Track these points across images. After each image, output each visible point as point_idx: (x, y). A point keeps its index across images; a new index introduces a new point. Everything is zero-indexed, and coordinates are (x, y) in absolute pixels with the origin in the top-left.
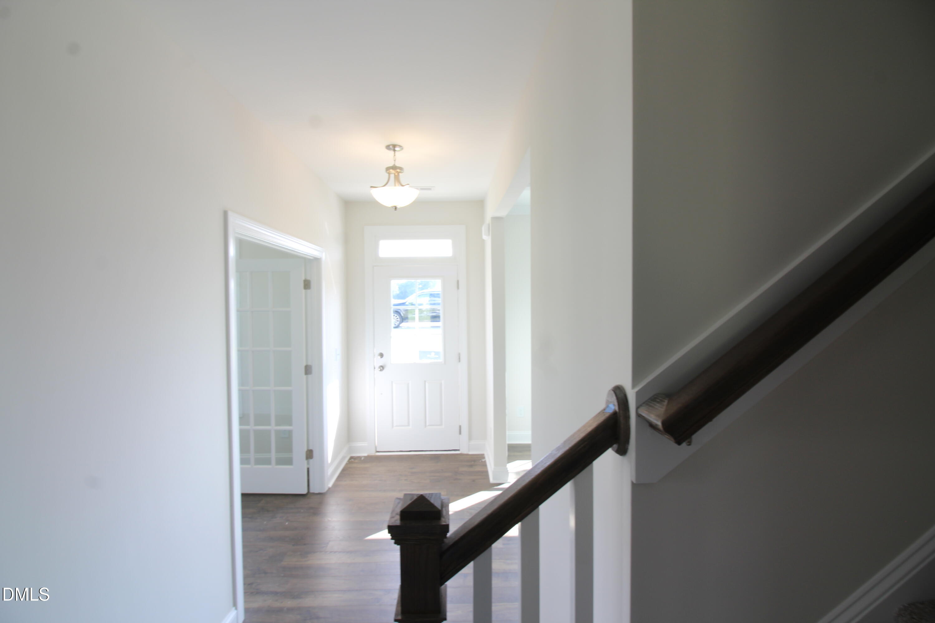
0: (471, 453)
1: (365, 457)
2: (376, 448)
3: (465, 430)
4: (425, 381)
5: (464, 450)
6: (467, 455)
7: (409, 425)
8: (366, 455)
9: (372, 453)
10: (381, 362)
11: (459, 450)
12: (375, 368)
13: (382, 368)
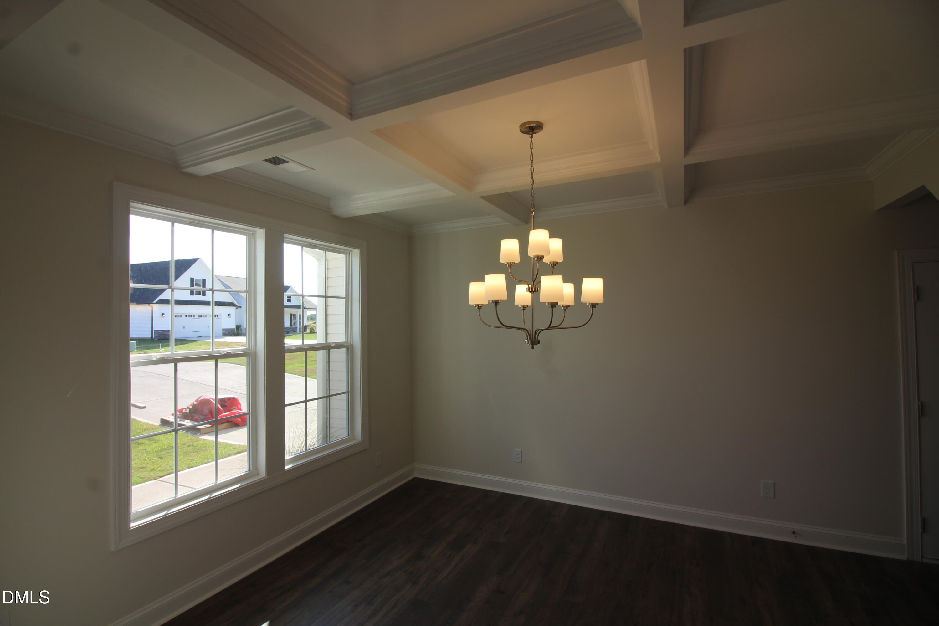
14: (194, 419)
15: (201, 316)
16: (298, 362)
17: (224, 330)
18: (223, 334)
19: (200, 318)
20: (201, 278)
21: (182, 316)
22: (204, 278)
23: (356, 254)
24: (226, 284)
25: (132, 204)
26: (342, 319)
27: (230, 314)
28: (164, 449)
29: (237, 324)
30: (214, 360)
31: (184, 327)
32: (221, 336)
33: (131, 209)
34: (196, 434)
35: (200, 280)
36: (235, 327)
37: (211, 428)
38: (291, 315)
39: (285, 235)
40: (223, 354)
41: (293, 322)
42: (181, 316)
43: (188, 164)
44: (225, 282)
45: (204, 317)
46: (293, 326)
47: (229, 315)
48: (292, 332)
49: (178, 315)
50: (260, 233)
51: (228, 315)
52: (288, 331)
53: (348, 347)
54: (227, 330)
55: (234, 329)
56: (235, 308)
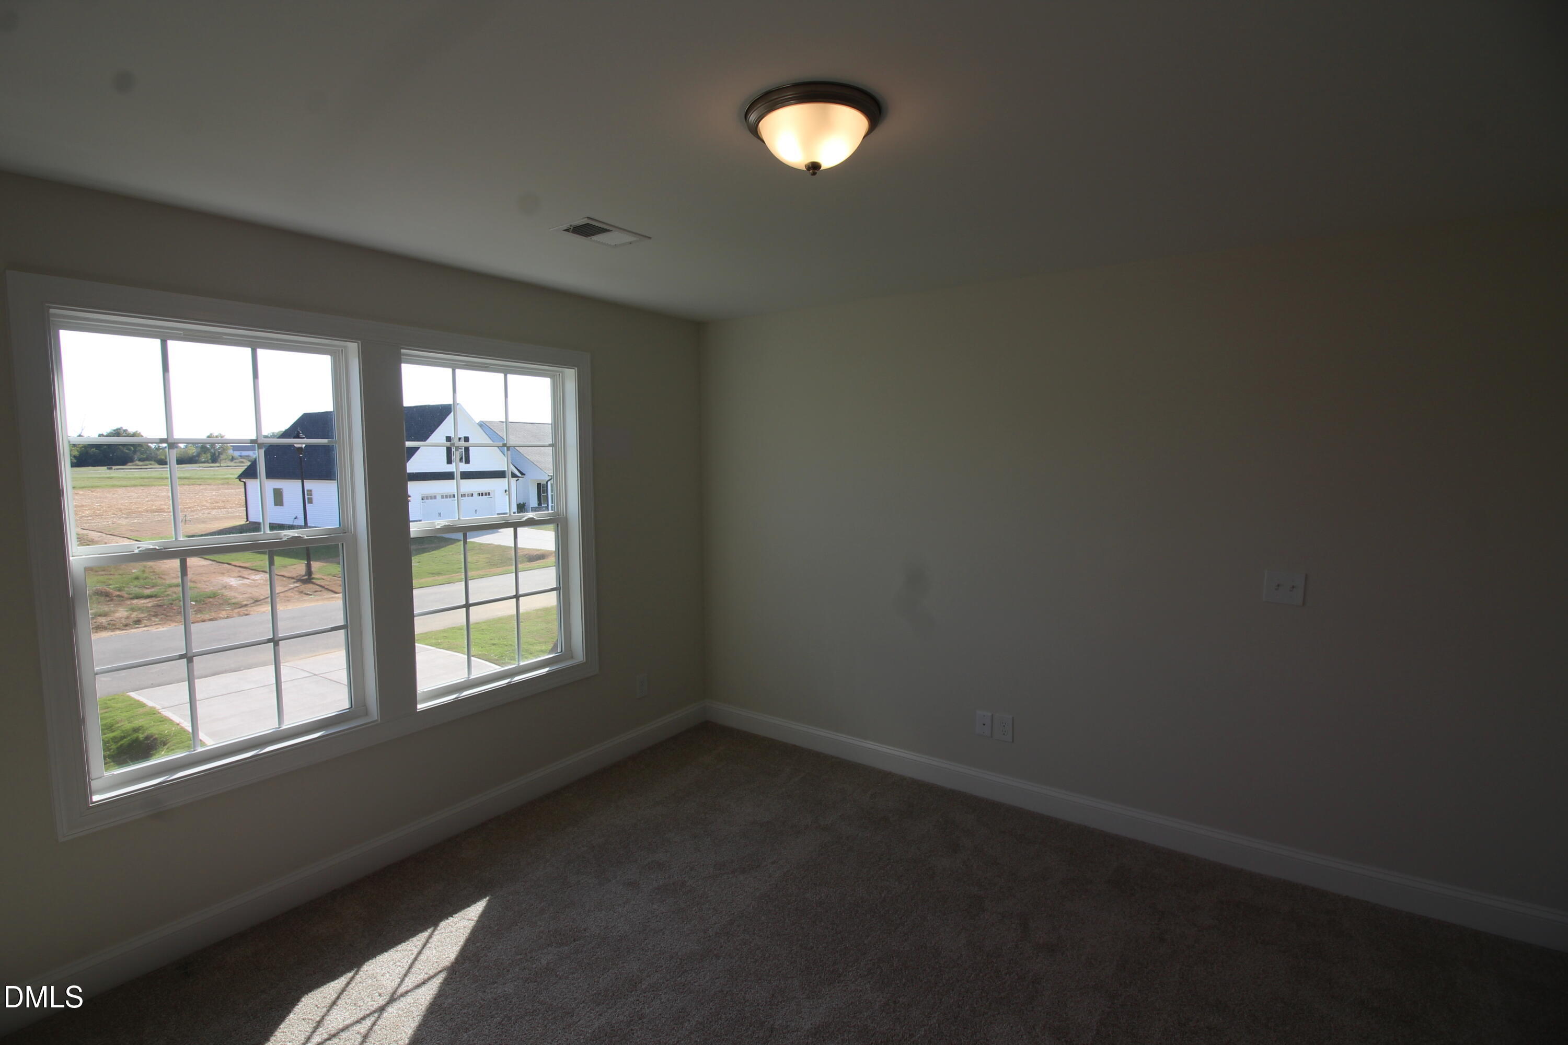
21: (437, 497)
49: (430, 497)
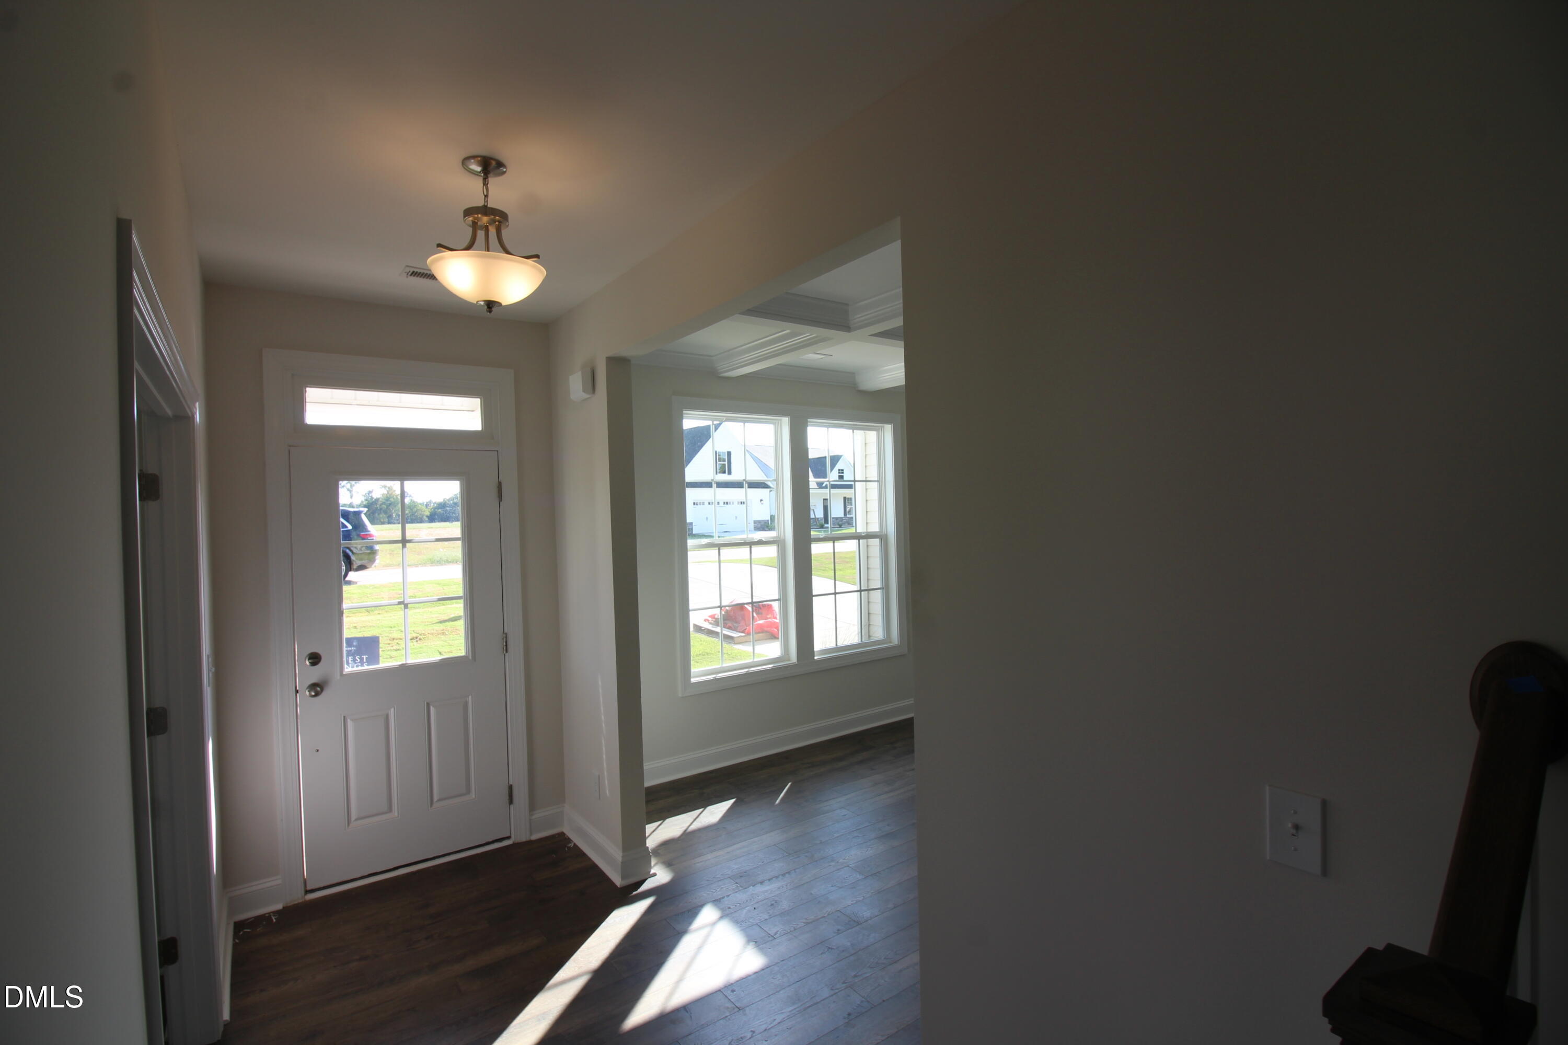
0: (534, 837)
1: (275, 913)
2: (305, 882)
3: (521, 795)
4: (428, 705)
5: (520, 834)
6: (530, 843)
7: (390, 809)
8: (279, 906)
9: (297, 896)
10: (314, 675)
11: (509, 838)
12: (297, 692)
13: (317, 688)
14: (727, 626)
15: (727, 503)
16: (851, 567)
17: (755, 522)
18: (754, 527)
19: (726, 505)
20: (726, 451)
22: (729, 450)
23: (888, 429)
24: (756, 456)
25: (684, 412)
26: (874, 506)
27: (763, 499)
28: (700, 654)
29: (772, 514)
30: (749, 546)
31: (707, 518)
32: (752, 531)
33: (684, 415)
34: (730, 643)
35: (724, 453)
36: (769, 519)
37: (746, 637)
38: (845, 498)
39: (809, 420)
40: (756, 540)
41: (847, 510)
42: (704, 504)
43: (723, 370)
44: (754, 454)
45: (730, 504)
46: (848, 516)
47: (761, 500)
48: (846, 524)
50: (785, 421)
51: (759, 501)
52: (840, 523)
53: (882, 537)
54: (759, 522)
55: (768, 521)
56: (768, 490)
